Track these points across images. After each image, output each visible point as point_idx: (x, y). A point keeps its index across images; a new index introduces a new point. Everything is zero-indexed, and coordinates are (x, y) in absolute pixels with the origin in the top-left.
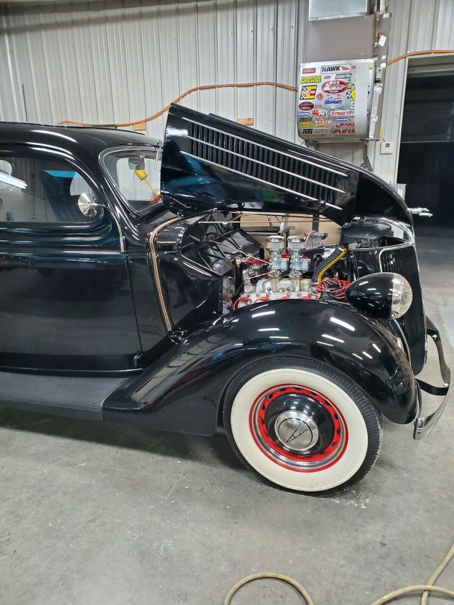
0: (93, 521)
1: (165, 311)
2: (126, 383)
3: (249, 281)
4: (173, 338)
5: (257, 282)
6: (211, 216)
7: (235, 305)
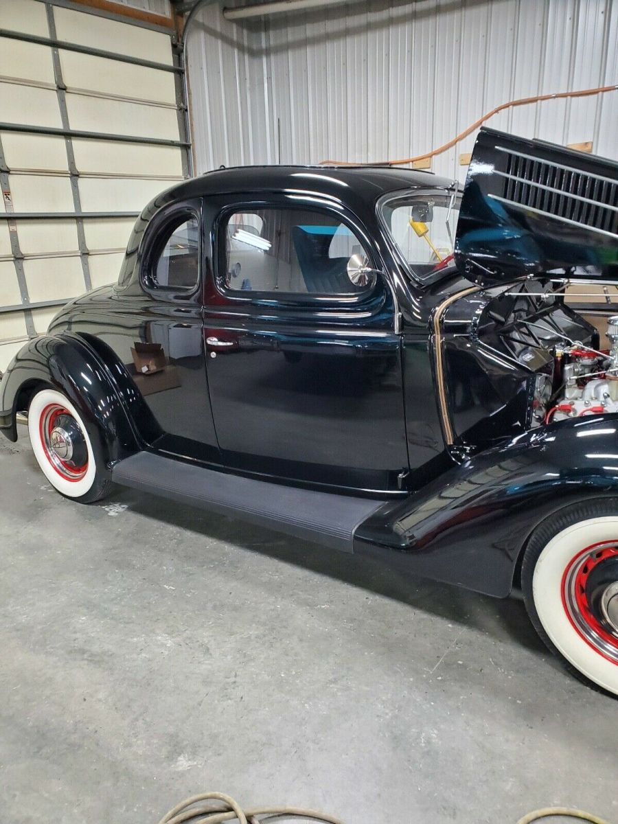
0: (335, 681)
1: (445, 416)
2: (385, 508)
3: (574, 381)
4: (455, 456)
5: (585, 384)
6: (524, 286)
7: (549, 416)
